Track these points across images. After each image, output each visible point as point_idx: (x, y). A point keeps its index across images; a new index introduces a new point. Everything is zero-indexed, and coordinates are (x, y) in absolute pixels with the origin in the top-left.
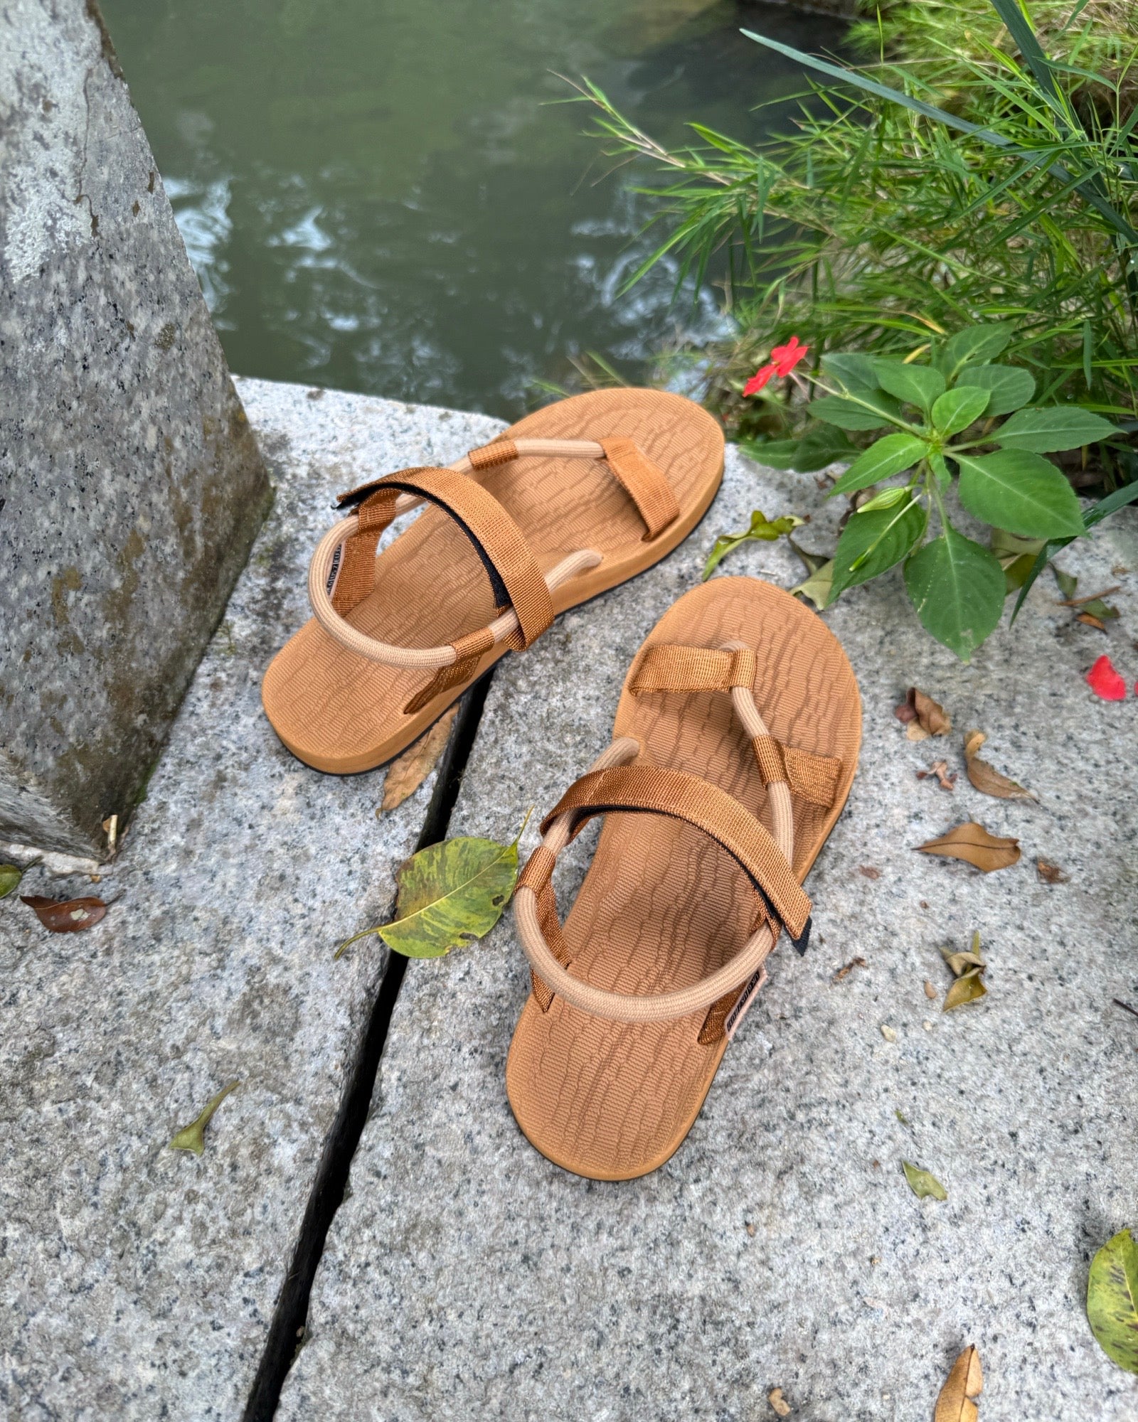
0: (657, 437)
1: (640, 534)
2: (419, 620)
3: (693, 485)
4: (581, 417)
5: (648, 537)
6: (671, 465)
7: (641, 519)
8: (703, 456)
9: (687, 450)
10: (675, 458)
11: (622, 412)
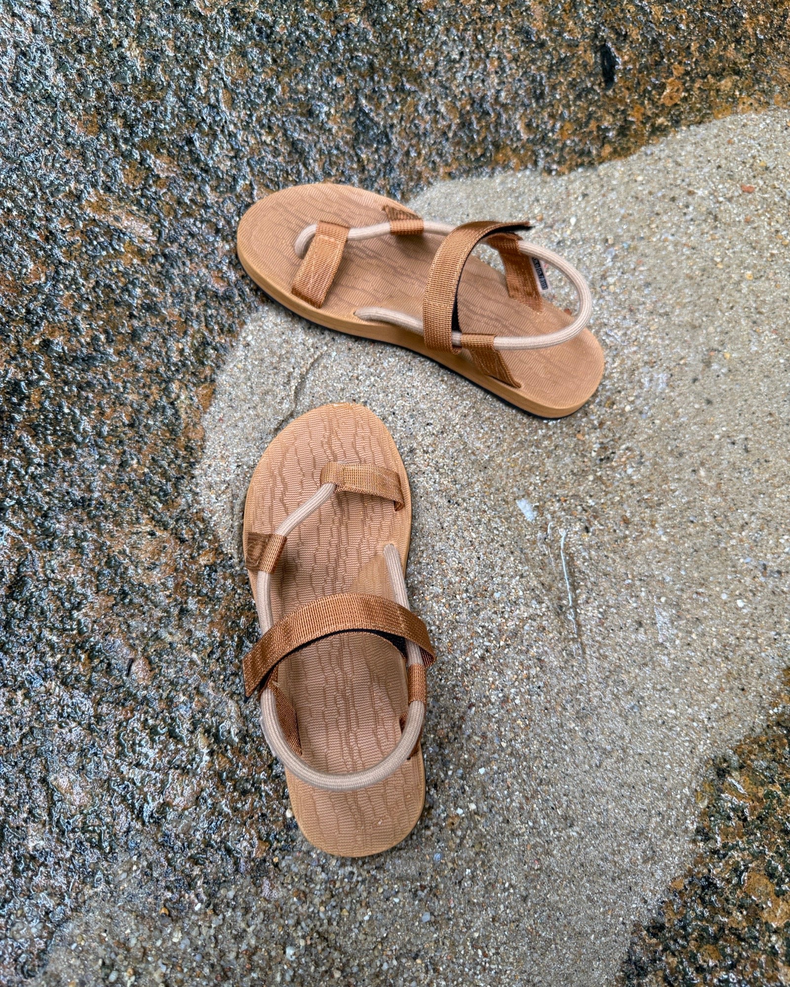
0: (329, 443)
1: (391, 508)
2: (344, 697)
3: (383, 451)
4: (272, 476)
5: (398, 506)
6: (357, 453)
7: (382, 499)
8: (367, 430)
9: (355, 435)
10: (354, 446)
11: (292, 449)
